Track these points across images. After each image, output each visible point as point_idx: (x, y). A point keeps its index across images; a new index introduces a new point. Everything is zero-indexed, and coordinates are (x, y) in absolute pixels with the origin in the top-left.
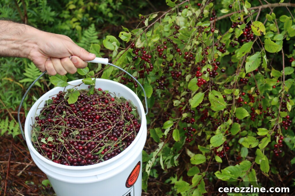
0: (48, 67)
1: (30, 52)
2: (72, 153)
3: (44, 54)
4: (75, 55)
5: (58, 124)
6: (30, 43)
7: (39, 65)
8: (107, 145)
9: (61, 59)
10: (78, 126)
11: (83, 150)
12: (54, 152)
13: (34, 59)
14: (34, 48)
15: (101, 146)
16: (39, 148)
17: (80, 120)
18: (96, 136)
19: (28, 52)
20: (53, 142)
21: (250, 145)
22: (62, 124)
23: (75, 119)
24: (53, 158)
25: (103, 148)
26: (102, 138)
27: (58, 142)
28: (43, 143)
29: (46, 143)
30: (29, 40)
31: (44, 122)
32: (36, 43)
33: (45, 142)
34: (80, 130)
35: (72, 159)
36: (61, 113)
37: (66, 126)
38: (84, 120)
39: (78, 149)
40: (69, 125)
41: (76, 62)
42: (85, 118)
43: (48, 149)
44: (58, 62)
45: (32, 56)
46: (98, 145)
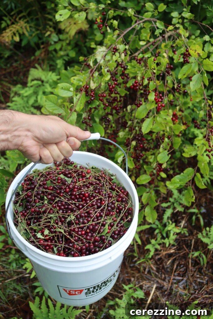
0: (45, 156)
1: (22, 142)
2: (76, 241)
3: (39, 141)
4: (71, 136)
5: (47, 213)
6: (20, 131)
7: (34, 155)
8: (109, 222)
9: (56, 144)
10: (72, 210)
11: (86, 233)
12: (53, 244)
13: (28, 149)
14: (26, 136)
15: (103, 225)
16: (37, 245)
17: (71, 203)
18: (94, 216)
19: (20, 143)
20: (49, 234)
21: (190, 155)
22: (51, 212)
23: (64, 203)
24: (56, 252)
25: (107, 226)
26: (101, 216)
27: (55, 232)
28: (39, 238)
29: (44, 238)
30: (19, 128)
31: (26, 214)
32: (29, 130)
33: (42, 237)
34: (76, 214)
35: (80, 248)
36: (42, 199)
37: (58, 212)
38: (74, 202)
39: (81, 235)
40: (61, 211)
41: (73, 144)
42: (74, 200)
43: (46, 243)
44: (54, 147)
45: (25, 147)
46: (101, 224)
